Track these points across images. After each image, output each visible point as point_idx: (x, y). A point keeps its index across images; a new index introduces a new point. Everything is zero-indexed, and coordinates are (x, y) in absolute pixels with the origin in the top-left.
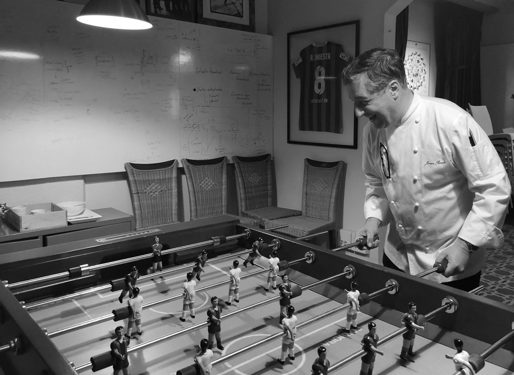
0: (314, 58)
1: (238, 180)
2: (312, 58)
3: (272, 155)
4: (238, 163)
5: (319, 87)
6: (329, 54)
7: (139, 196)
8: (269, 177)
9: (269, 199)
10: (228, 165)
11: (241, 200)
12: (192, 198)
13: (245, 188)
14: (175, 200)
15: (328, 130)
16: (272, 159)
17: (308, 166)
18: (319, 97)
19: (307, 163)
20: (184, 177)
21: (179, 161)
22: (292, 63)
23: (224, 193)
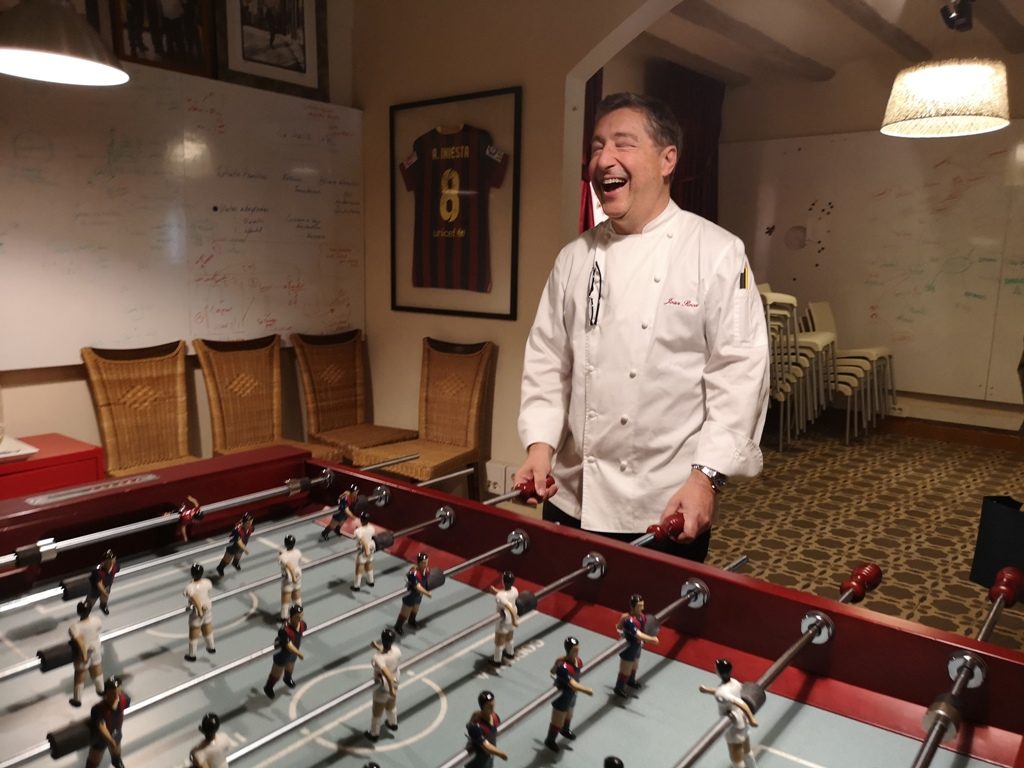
0: (439, 154)
1: (302, 377)
2: (434, 156)
3: (363, 332)
4: (301, 347)
5: (449, 208)
6: (467, 148)
7: (111, 410)
8: (359, 370)
9: (360, 413)
10: (283, 350)
11: (308, 413)
12: (216, 413)
13: (314, 391)
14: (182, 417)
15: (465, 286)
16: (363, 339)
17: (429, 351)
18: (449, 226)
19: (428, 346)
20: (198, 373)
21: (189, 344)
22: (398, 163)
23: (276, 402)
